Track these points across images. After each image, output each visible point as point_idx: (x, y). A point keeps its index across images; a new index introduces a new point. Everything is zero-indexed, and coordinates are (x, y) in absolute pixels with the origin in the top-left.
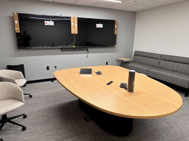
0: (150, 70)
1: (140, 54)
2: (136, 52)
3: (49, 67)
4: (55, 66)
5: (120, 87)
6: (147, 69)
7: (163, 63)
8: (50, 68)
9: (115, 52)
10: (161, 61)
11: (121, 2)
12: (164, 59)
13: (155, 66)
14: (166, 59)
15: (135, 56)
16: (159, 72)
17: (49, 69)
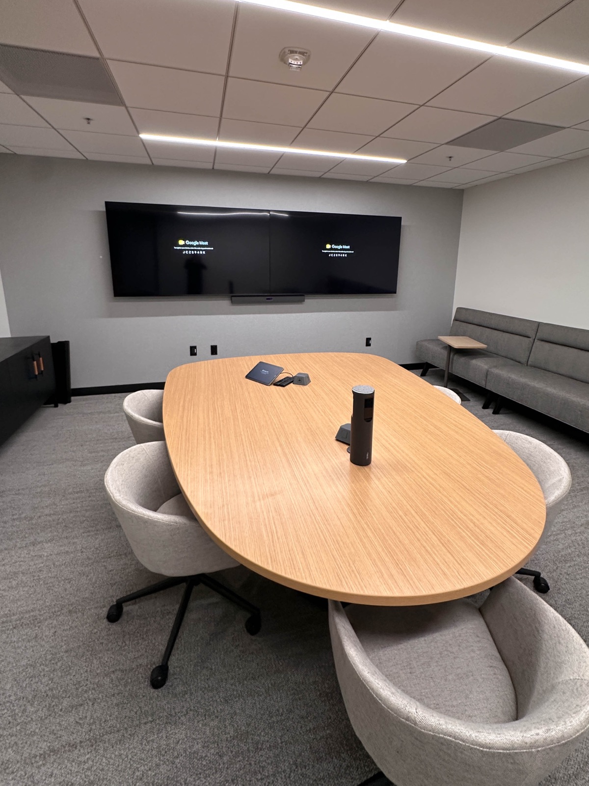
0: (496, 371)
1: (471, 319)
2: (459, 309)
3: (195, 347)
4: (213, 344)
5: (337, 440)
6: (486, 367)
7: (542, 351)
8: (198, 351)
9: (393, 308)
10: (537, 343)
11: (404, 161)
12: (545, 337)
13: (518, 359)
14: (552, 339)
15: (457, 323)
16: (523, 380)
17: (195, 354)
